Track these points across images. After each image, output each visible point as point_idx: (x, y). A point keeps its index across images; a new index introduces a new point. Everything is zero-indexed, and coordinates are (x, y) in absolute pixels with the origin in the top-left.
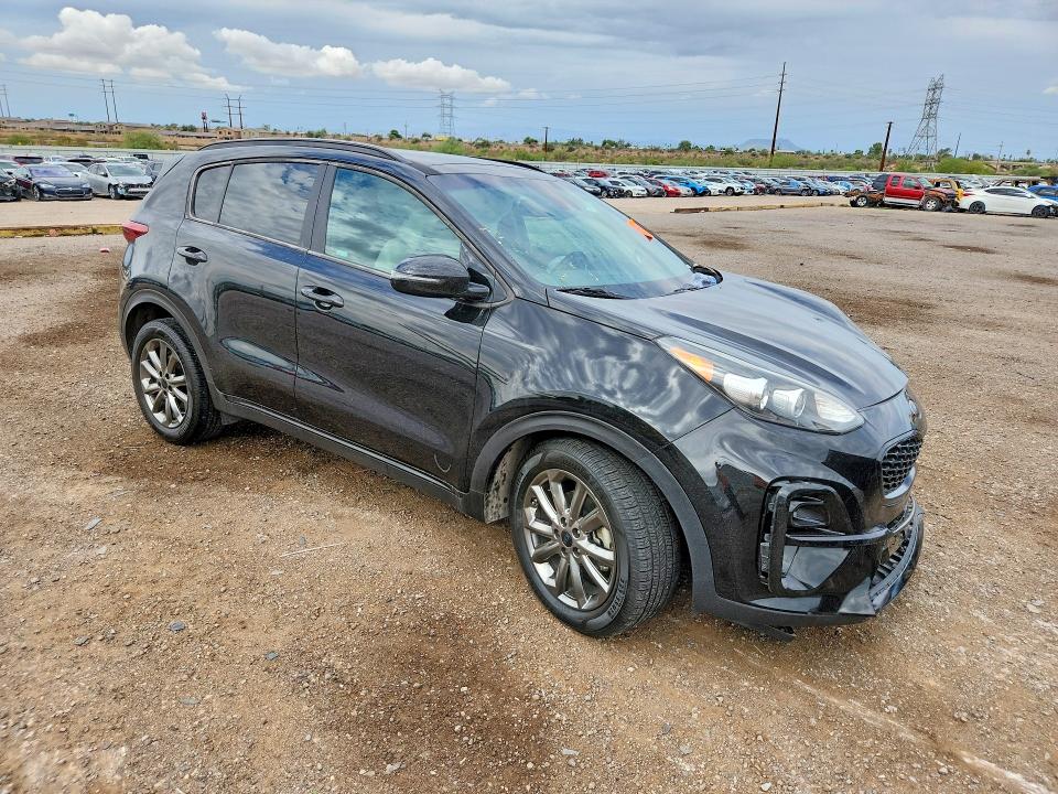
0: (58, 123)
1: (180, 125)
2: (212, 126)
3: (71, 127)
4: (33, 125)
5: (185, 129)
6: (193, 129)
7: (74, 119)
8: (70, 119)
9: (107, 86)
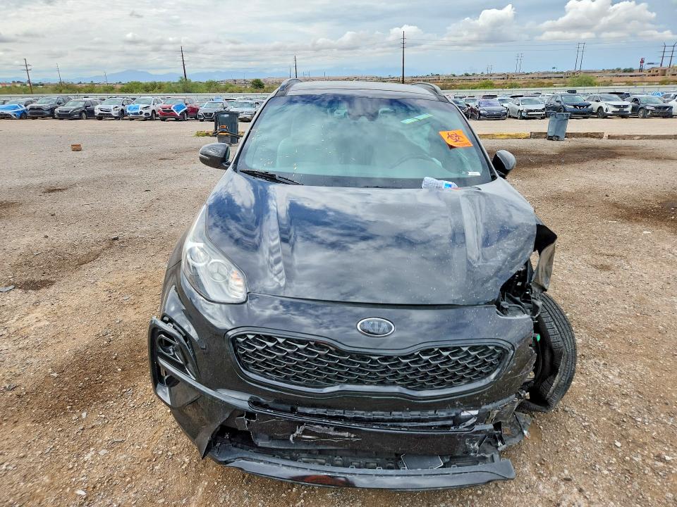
0: (544, 73)
1: (623, 68)
2: (646, 67)
3: (549, 76)
4: (529, 76)
5: (625, 71)
6: (631, 70)
7: (555, 71)
8: (552, 70)
9: (580, 47)
